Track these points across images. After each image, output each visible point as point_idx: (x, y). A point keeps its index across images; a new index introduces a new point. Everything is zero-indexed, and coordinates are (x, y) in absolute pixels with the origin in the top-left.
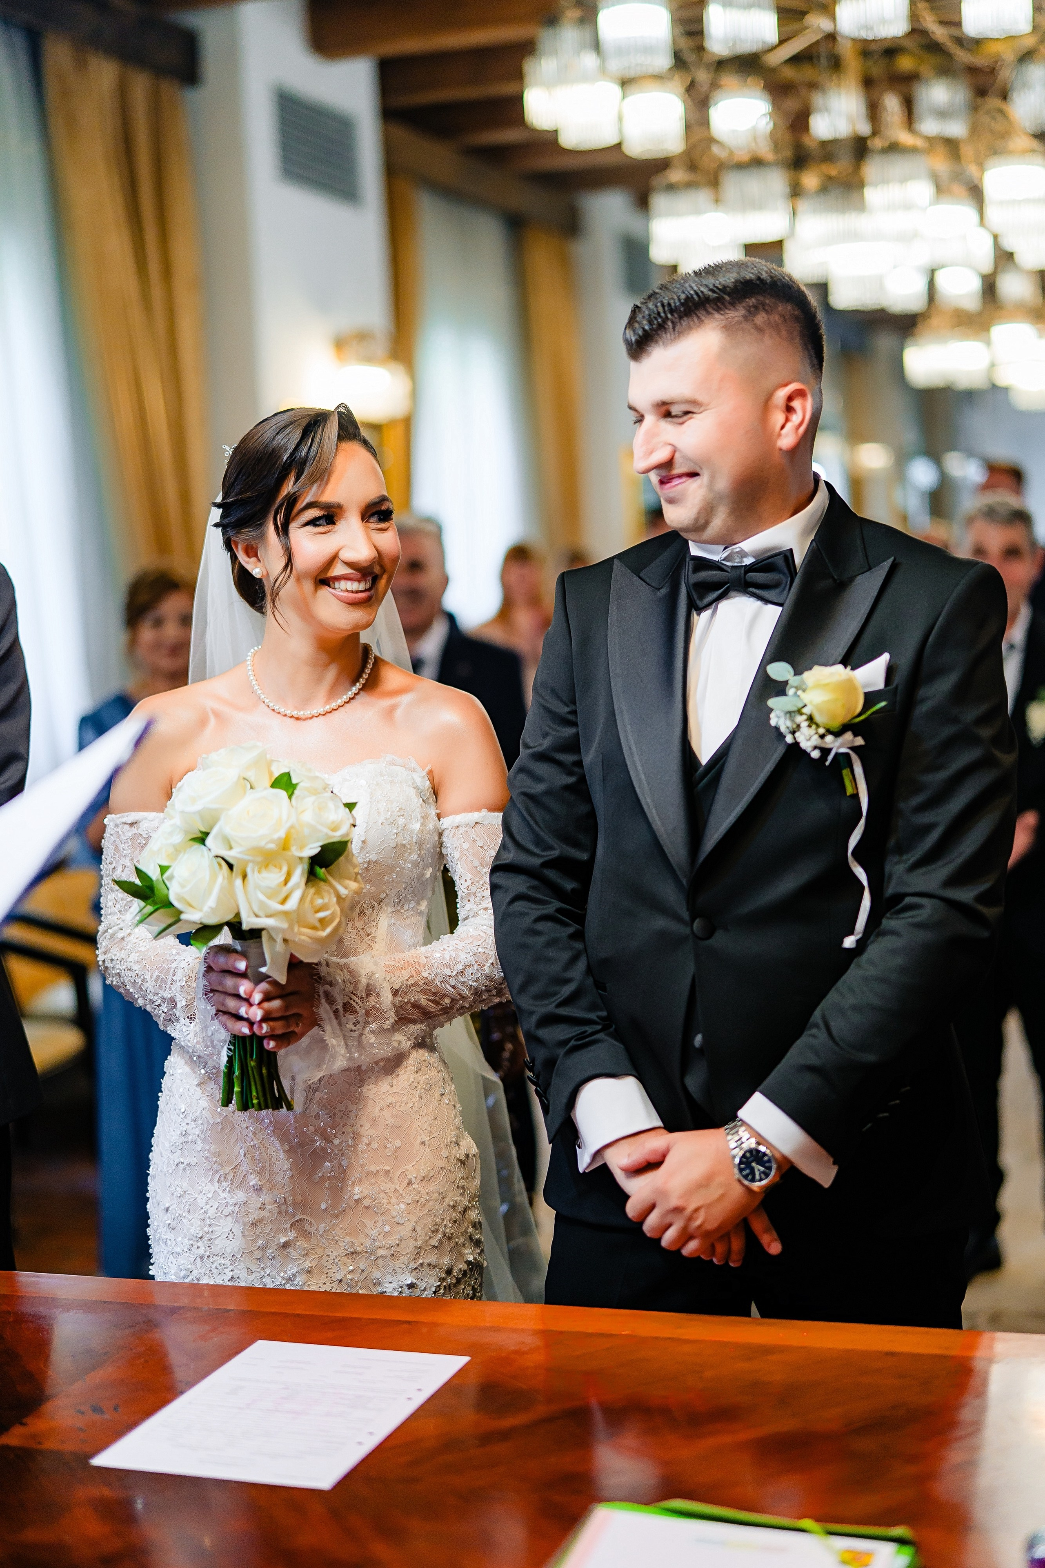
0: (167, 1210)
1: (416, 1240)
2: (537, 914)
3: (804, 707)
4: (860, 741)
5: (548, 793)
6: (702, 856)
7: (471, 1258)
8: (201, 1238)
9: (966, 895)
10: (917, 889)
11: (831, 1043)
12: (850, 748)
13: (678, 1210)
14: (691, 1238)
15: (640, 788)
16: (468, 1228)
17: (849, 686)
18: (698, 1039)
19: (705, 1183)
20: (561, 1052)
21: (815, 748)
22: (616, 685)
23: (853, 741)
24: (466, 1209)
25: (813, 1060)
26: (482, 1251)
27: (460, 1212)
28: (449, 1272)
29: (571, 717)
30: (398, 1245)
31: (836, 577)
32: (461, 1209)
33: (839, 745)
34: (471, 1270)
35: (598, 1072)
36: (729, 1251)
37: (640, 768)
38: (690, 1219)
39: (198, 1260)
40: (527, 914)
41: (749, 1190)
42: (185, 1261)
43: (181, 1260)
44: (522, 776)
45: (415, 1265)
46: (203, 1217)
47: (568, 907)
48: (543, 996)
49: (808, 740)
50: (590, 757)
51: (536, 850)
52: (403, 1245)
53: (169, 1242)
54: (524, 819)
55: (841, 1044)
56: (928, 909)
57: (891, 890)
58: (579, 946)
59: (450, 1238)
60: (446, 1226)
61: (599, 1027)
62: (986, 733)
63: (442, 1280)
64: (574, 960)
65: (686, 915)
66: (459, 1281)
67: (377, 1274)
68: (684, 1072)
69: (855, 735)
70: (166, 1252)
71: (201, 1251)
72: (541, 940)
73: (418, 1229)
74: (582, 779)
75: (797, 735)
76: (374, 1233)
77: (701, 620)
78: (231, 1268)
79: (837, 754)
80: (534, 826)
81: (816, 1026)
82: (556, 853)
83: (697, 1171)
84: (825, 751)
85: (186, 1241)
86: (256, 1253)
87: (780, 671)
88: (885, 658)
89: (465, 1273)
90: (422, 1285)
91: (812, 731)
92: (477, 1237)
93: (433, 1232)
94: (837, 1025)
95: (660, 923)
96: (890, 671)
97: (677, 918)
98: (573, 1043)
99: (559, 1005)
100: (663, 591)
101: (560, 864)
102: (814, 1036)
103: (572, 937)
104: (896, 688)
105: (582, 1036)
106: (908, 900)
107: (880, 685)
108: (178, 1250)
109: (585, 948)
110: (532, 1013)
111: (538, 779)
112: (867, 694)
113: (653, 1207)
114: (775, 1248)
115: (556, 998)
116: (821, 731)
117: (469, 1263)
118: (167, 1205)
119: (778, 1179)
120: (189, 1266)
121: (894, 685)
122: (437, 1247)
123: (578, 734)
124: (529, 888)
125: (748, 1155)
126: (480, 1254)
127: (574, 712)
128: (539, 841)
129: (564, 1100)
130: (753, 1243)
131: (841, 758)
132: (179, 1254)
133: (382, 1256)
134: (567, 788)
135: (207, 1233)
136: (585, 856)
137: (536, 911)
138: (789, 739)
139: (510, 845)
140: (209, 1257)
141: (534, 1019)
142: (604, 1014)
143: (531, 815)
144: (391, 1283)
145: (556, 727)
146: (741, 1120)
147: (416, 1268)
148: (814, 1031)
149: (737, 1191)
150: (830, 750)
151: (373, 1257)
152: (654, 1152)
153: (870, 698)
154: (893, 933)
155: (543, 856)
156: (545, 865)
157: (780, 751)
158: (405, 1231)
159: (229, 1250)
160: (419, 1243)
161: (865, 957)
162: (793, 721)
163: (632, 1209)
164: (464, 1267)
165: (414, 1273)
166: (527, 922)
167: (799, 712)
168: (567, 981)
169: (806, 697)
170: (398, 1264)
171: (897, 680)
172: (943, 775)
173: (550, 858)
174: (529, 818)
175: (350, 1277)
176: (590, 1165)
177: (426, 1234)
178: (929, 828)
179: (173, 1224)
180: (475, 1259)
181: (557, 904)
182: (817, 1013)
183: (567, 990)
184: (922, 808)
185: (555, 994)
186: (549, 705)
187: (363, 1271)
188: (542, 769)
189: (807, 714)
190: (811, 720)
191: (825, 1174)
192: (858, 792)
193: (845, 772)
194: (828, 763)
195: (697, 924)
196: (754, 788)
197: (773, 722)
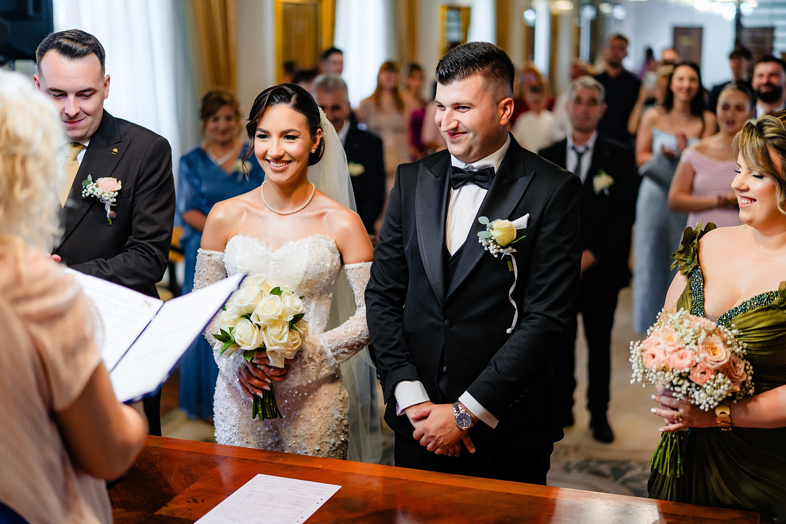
0: (221, 413)
1: (321, 432)
2: (382, 311)
3: (492, 236)
4: (515, 250)
5: (389, 260)
6: (449, 295)
7: (343, 439)
8: (235, 426)
9: (554, 314)
10: (536, 311)
11: (496, 373)
12: (510, 253)
13: (433, 437)
14: (438, 448)
15: (425, 264)
16: (342, 427)
17: (510, 228)
18: (445, 369)
19: (443, 427)
20: (391, 368)
21: (496, 253)
22: (418, 220)
23: (512, 250)
24: (342, 420)
25: (488, 379)
26: (348, 436)
27: (340, 421)
28: (334, 445)
29: (400, 229)
30: (314, 434)
31: (510, 179)
32: (340, 420)
33: (506, 252)
34: (343, 444)
35: (405, 378)
36: (455, 451)
37: (426, 256)
38: (437, 441)
39: (234, 434)
40: (378, 311)
41: (461, 430)
42: (228, 434)
43: (227, 434)
44: (379, 252)
45: (321, 442)
46: (235, 417)
47: (396, 308)
48: (383, 345)
49: (493, 250)
50: (407, 248)
51: (383, 284)
52: (315, 434)
53: (222, 426)
54: (379, 270)
55: (500, 373)
56: (539, 320)
57: (525, 310)
58: (399, 324)
59: (335, 432)
60: (333, 427)
61: (406, 359)
62: (568, 247)
63: (331, 448)
64: (397, 331)
65: (442, 318)
66: (338, 448)
67: (304, 445)
68: (438, 382)
69: (513, 248)
70: (221, 429)
71: (235, 431)
72: (384, 322)
73: (322, 428)
74: (403, 255)
75: (489, 247)
76: (304, 428)
77: (454, 193)
78: (247, 438)
80: (383, 274)
81: (491, 365)
82: (391, 286)
83: (441, 421)
84: (500, 254)
85: (229, 426)
86: (257, 433)
87: (483, 220)
88: (528, 215)
89: (340, 445)
90: (323, 450)
91: (495, 246)
92: (346, 430)
93: (328, 429)
94: (500, 365)
95: (432, 320)
96: (529, 221)
97: (438, 319)
98: (395, 365)
99: (390, 350)
100: (440, 178)
101: (393, 290)
102: (490, 369)
103: (397, 321)
104: (532, 228)
105: (398, 363)
106: (531, 315)
107: (525, 226)
108: (226, 429)
109: (403, 326)
110: (379, 352)
111: (386, 254)
112: (518, 231)
113: (423, 435)
114: (473, 451)
115: (389, 346)
116: (499, 247)
117: (342, 441)
118: (221, 411)
119: (473, 425)
120: (230, 436)
121: (531, 226)
122: (329, 435)
123: (402, 236)
124: (381, 300)
125: (461, 416)
126: (347, 437)
127: (401, 227)
128: (384, 280)
129: (391, 388)
130: (464, 449)
131: (507, 257)
132: (226, 431)
133: (307, 438)
134: (397, 258)
135: (237, 424)
136: (403, 287)
137: (382, 310)
138: (486, 249)
139: (373, 281)
140: (238, 433)
141: (380, 354)
142: (408, 354)
143: (382, 269)
144: (310, 449)
145: (393, 233)
146: (459, 401)
147: (321, 443)
148: (490, 367)
149: (456, 430)
150: (502, 254)
151: (303, 438)
152: (425, 412)
153: (520, 232)
154: (525, 329)
155: (387, 287)
156: (386, 291)
157: (482, 253)
158: (317, 429)
159: (246, 431)
160: (322, 433)
161: (513, 336)
162: (487, 242)
163: (415, 434)
164: (340, 443)
165: (320, 445)
166: (379, 313)
167: (490, 239)
168: (394, 340)
169: (493, 233)
170: (313, 441)
171: (532, 225)
172: (548, 265)
173: (389, 288)
174: (381, 271)
175: (293, 445)
176: (400, 414)
177: (325, 430)
178: (542, 286)
179: (224, 419)
180: (345, 439)
181: (391, 307)
182: (492, 359)
183: (394, 343)
184: (540, 277)
185: (388, 345)
186: (391, 223)
187: (299, 443)
188: (387, 250)
189: (493, 240)
190: (495, 242)
191: (493, 423)
192: (514, 270)
193: (508, 262)
194: (501, 259)
195: (446, 322)
196: (471, 268)
197: (480, 242)
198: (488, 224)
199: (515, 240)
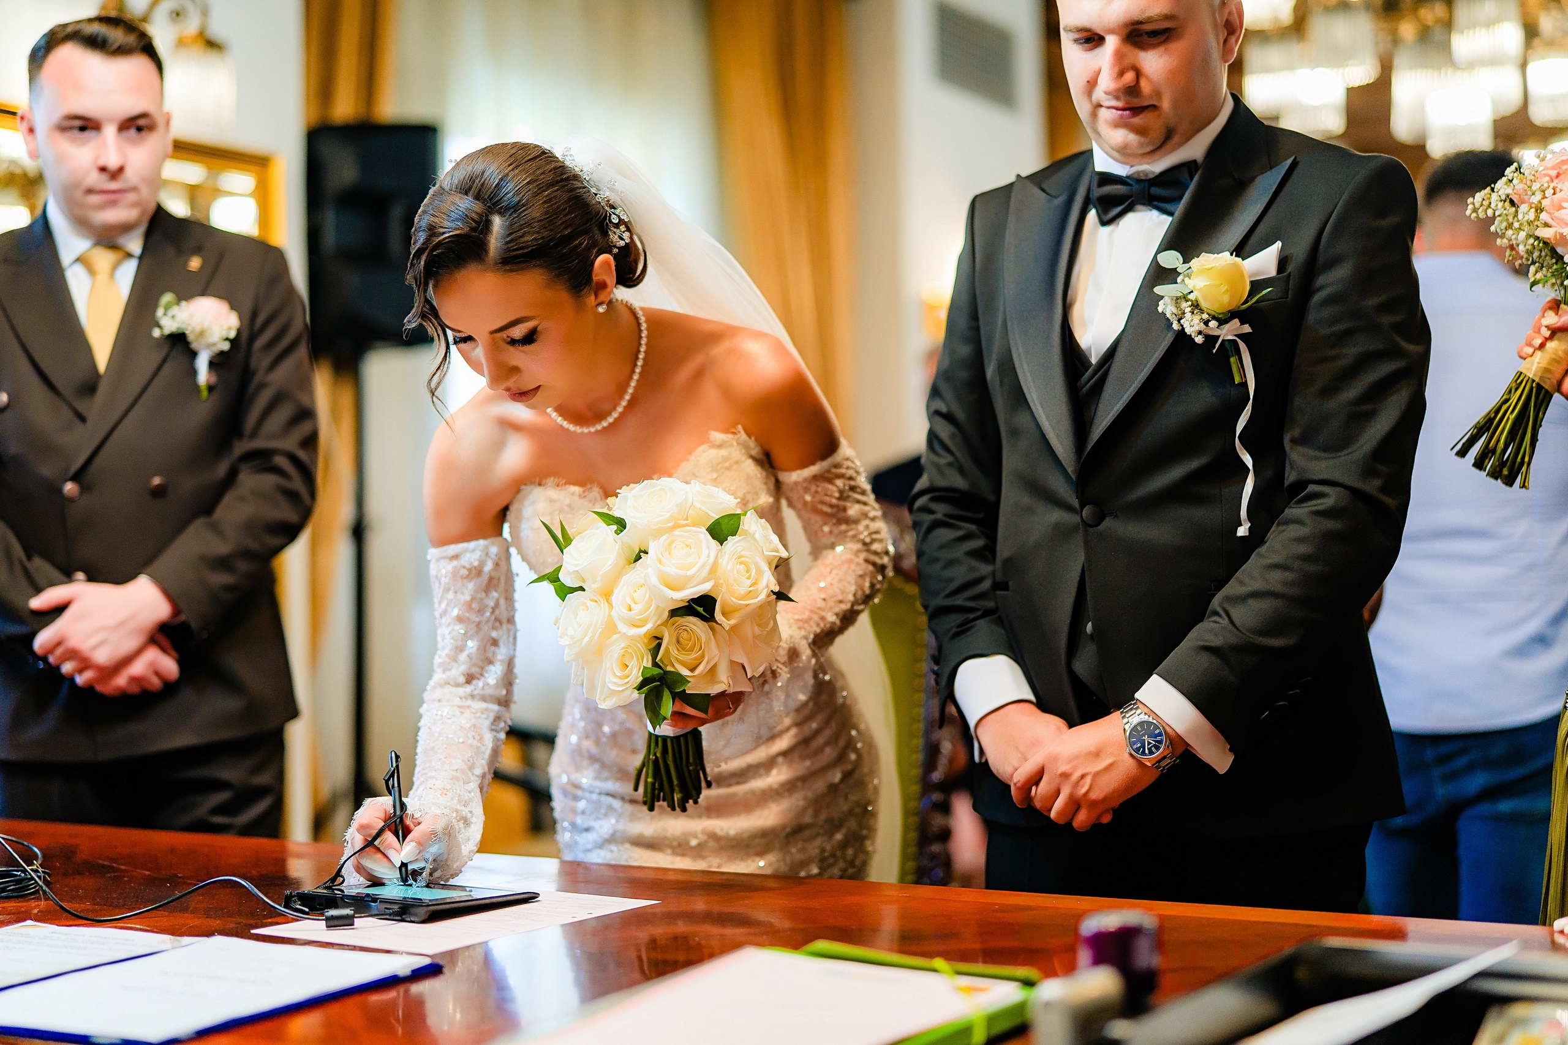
3: (1190, 293)
4: (1247, 329)
6: (1092, 442)
9: (1370, 484)
10: (1320, 477)
12: (1236, 335)
14: (1078, 807)
15: (1026, 385)
17: (1236, 275)
18: (1089, 627)
19: (1092, 753)
20: (946, 639)
21: (1200, 333)
23: (1240, 328)
25: (1210, 641)
31: (1236, 177)
35: (976, 652)
37: (1026, 367)
38: (1077, 784)
41: (1140, 763)
56: (1332, 498)
57: (1294, 477)
61: (982, 614)
65: (1076, 503)
68: (1070, 657)
69: (1242, 323)
75: (1182, 321)
79: (1223, 341)
81: (1216, 613)
84: (1211, 339)
87: (1171, 259)
88: (1278, 246)
91: (1196, 317)
94: (1238, 612)
96: (1283, 259)
97: (1067, 508)
98: (954, 630)
99: (946, 598)
100: (1061, 199)
102: (1213, 624)
104: (1290, 275)
105: (963, 623)
106: (1311, 488)
107: (1272, 272)
112: (1253, 282)
115: (945, 591)
121: (1287, 272)
123: (981, 349)
125: (1139, 728)
131: (1227, 344)
138: (1176, 326)
146: (1136, 700)
148: (1213, 619)
154: (1296, 521)
157: (1169, 339)
162: (1178, 307)
167: (1184, 299)
169: (1191, 283)
171: (1290, 268)
182: (1216, 602)
183: (955, 584)
189: (1192, 301)
190: (1196, 306)
191: (1220, 759)
192: (1246, 381)
193: (1232, 360)
194: (1214, 351)
195: (1086, 512)
196: (1142, 376)
197: (1160, 309)
198: (1180, 266)
199: (1246, 302)
